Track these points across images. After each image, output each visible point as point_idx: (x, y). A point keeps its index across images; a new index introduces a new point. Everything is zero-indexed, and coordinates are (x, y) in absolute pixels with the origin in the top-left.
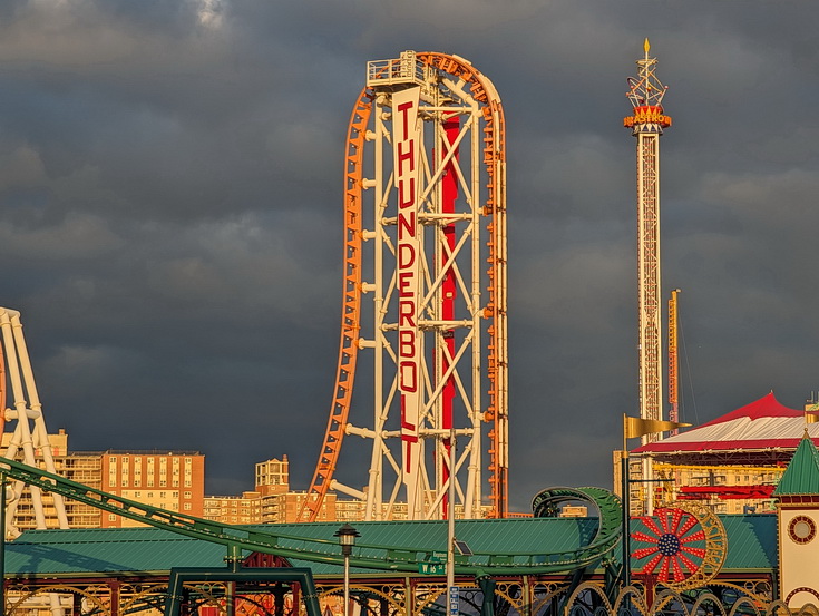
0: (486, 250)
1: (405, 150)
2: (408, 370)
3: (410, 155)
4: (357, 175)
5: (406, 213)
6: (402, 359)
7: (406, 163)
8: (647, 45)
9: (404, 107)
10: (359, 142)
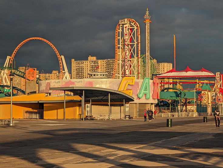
0: (137, 49)
1: (126, 34)
2: (126, 66)
3: (127, 35)
4: (117, 37)
5: (126, 43)
6: (125, 65)
7: (126, 36)
8: (147, 9)
9: (126, 27)
10: (117, 32)
